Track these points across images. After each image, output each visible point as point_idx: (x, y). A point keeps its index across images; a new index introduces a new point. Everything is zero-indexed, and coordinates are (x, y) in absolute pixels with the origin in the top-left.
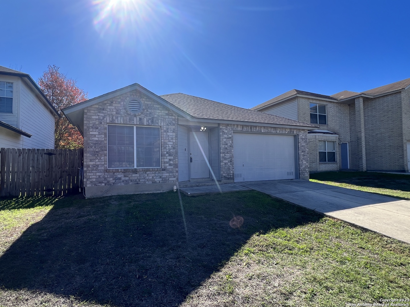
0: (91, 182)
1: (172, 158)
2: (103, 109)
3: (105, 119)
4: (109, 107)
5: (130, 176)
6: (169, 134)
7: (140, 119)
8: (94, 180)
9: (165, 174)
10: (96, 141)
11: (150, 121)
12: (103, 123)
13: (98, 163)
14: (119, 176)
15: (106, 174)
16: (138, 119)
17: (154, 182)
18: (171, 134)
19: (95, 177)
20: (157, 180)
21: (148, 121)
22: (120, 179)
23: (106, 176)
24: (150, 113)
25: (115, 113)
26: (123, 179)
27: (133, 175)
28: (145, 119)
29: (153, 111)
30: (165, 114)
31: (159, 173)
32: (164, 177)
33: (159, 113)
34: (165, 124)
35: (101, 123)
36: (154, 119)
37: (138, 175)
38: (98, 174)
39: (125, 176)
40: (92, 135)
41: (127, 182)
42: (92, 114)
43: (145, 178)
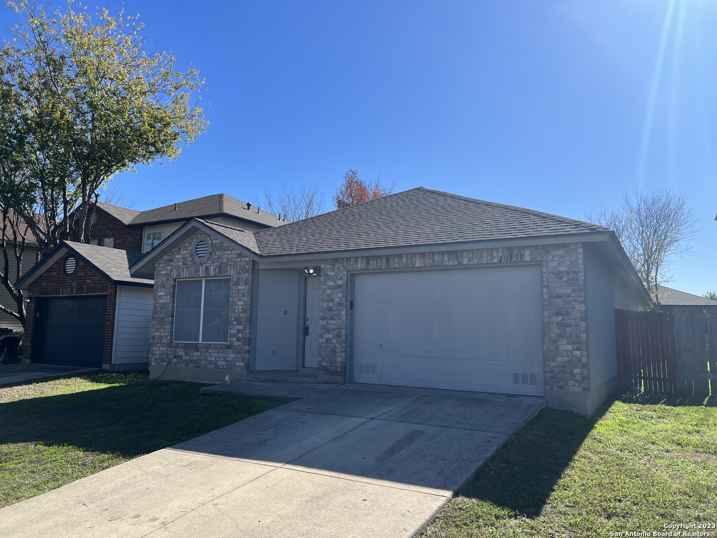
0: (156, 359)
1: (241, 327)
2: (171, 261)
3: (172, 273)
4: (177, 257)
5: (191, 354)
6: (240, 287)
7: (207, 268)
8: (158, 357)
9: (231, 356)
10: (163, 303)
11: (217, 269)
12: (170, 280)
13: (163, 334)
14: (180, 354)
15: (168, 348)
16: (204, 267)
17: (217, 367)
18: (243, 287)
19: (158, 352)
20: (221, 363)
21: (215, 270)
22: (181, 357)
23: (168, 352)
24: (219, 258)
25: (181, 263)
26: (184, 357)
27: (195, 353)
28: (212, 267)
29: (221, 254)
30: (235, 256)
31: (223, 352)
32: (229, 359)
33: (229, 255)
34: (235, 271)
35: (168, 279)
36: (223, 266)
37: (198, 354)
38: (162, 349)
39: (186, 354)
40: (160, 296)
41: (187, 362)
42: (161, 269)
43: (206, 360)
